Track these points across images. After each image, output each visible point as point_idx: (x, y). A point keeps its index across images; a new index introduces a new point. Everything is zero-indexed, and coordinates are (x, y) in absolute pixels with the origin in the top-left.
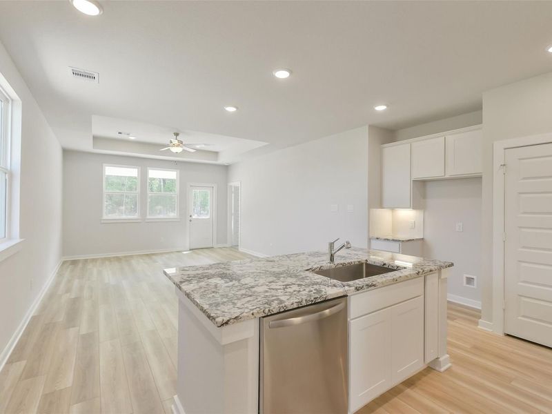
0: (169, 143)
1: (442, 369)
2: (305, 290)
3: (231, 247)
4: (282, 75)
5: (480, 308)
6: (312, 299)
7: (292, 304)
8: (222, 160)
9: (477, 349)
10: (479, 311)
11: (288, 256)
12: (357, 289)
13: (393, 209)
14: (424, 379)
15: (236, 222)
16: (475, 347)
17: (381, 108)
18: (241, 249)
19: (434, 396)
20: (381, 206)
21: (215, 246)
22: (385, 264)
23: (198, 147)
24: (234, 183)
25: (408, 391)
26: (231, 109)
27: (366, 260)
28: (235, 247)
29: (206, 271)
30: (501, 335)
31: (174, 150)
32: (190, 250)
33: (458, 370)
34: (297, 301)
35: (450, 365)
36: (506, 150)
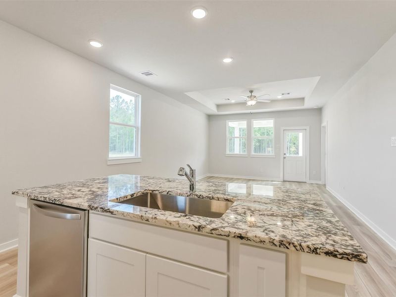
6: (53, 199)
21: (308, 182)
24: (324, 124)
31: (250, 103)
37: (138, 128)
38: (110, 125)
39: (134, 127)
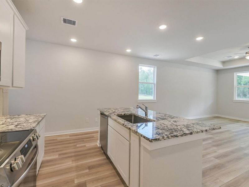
37: (155, 84)
38: (139, 84)
39: (153, 83)
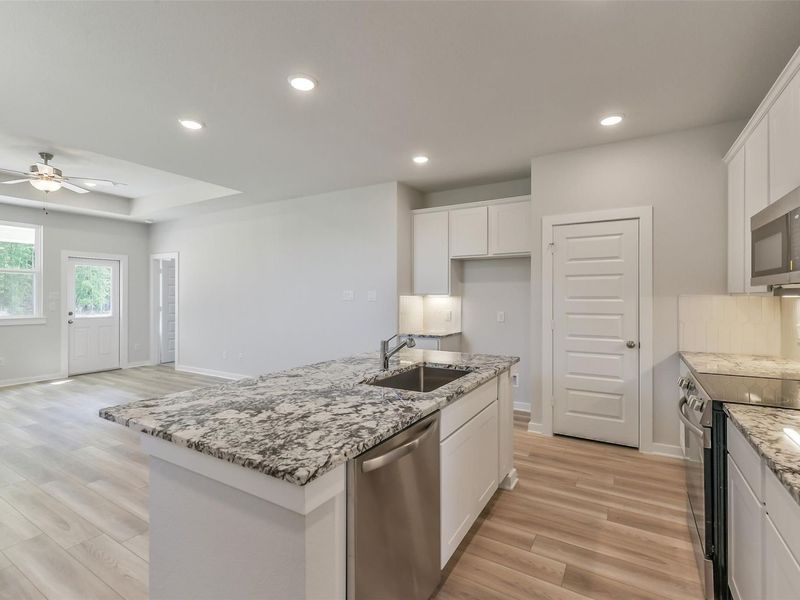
0: (27, 170)
1: (512, 487)
2: (387, 410)
3: (159, 365)
4: (302, 84)
5: (528, 411)
7: (389, 431)
8: (140, 213)
9: (535, 456)
10: (529, 414)
11: (317, 367)
12: (449, 399)
13: (424, 295)
14: (498, 503)
15: (170, 321)
16: (533, 455)
17: (421, 160)
18: (179, 367)
19: (514, 520)
20: (412, 292)
21: (124, 365)
22: (450, 366)
23: (91, 185)
24: (163, 255)
25: (486, 523)
26: (192, 125)
27: (425, 363)
28: (167, 365)
29: (196, 402)
30: (550, 435)
31: (41, 185)
32: (70, 377)
33: (525, 484)
34: (391, 425)
35: (517, 480)
36: (555, 228)
